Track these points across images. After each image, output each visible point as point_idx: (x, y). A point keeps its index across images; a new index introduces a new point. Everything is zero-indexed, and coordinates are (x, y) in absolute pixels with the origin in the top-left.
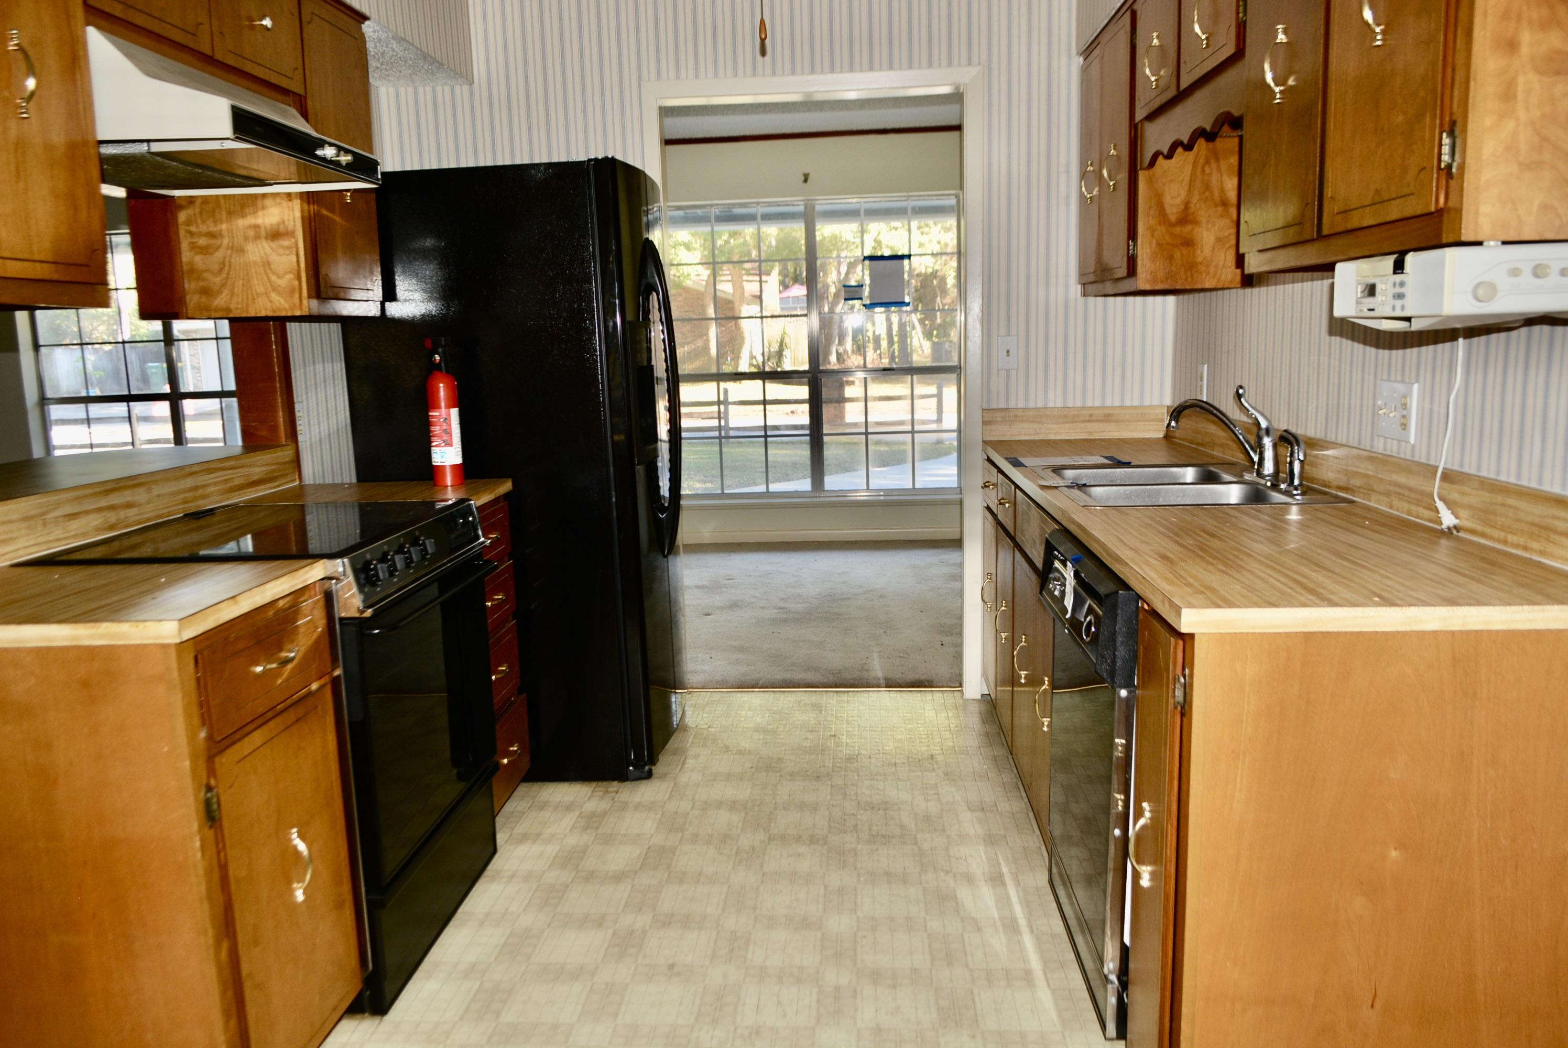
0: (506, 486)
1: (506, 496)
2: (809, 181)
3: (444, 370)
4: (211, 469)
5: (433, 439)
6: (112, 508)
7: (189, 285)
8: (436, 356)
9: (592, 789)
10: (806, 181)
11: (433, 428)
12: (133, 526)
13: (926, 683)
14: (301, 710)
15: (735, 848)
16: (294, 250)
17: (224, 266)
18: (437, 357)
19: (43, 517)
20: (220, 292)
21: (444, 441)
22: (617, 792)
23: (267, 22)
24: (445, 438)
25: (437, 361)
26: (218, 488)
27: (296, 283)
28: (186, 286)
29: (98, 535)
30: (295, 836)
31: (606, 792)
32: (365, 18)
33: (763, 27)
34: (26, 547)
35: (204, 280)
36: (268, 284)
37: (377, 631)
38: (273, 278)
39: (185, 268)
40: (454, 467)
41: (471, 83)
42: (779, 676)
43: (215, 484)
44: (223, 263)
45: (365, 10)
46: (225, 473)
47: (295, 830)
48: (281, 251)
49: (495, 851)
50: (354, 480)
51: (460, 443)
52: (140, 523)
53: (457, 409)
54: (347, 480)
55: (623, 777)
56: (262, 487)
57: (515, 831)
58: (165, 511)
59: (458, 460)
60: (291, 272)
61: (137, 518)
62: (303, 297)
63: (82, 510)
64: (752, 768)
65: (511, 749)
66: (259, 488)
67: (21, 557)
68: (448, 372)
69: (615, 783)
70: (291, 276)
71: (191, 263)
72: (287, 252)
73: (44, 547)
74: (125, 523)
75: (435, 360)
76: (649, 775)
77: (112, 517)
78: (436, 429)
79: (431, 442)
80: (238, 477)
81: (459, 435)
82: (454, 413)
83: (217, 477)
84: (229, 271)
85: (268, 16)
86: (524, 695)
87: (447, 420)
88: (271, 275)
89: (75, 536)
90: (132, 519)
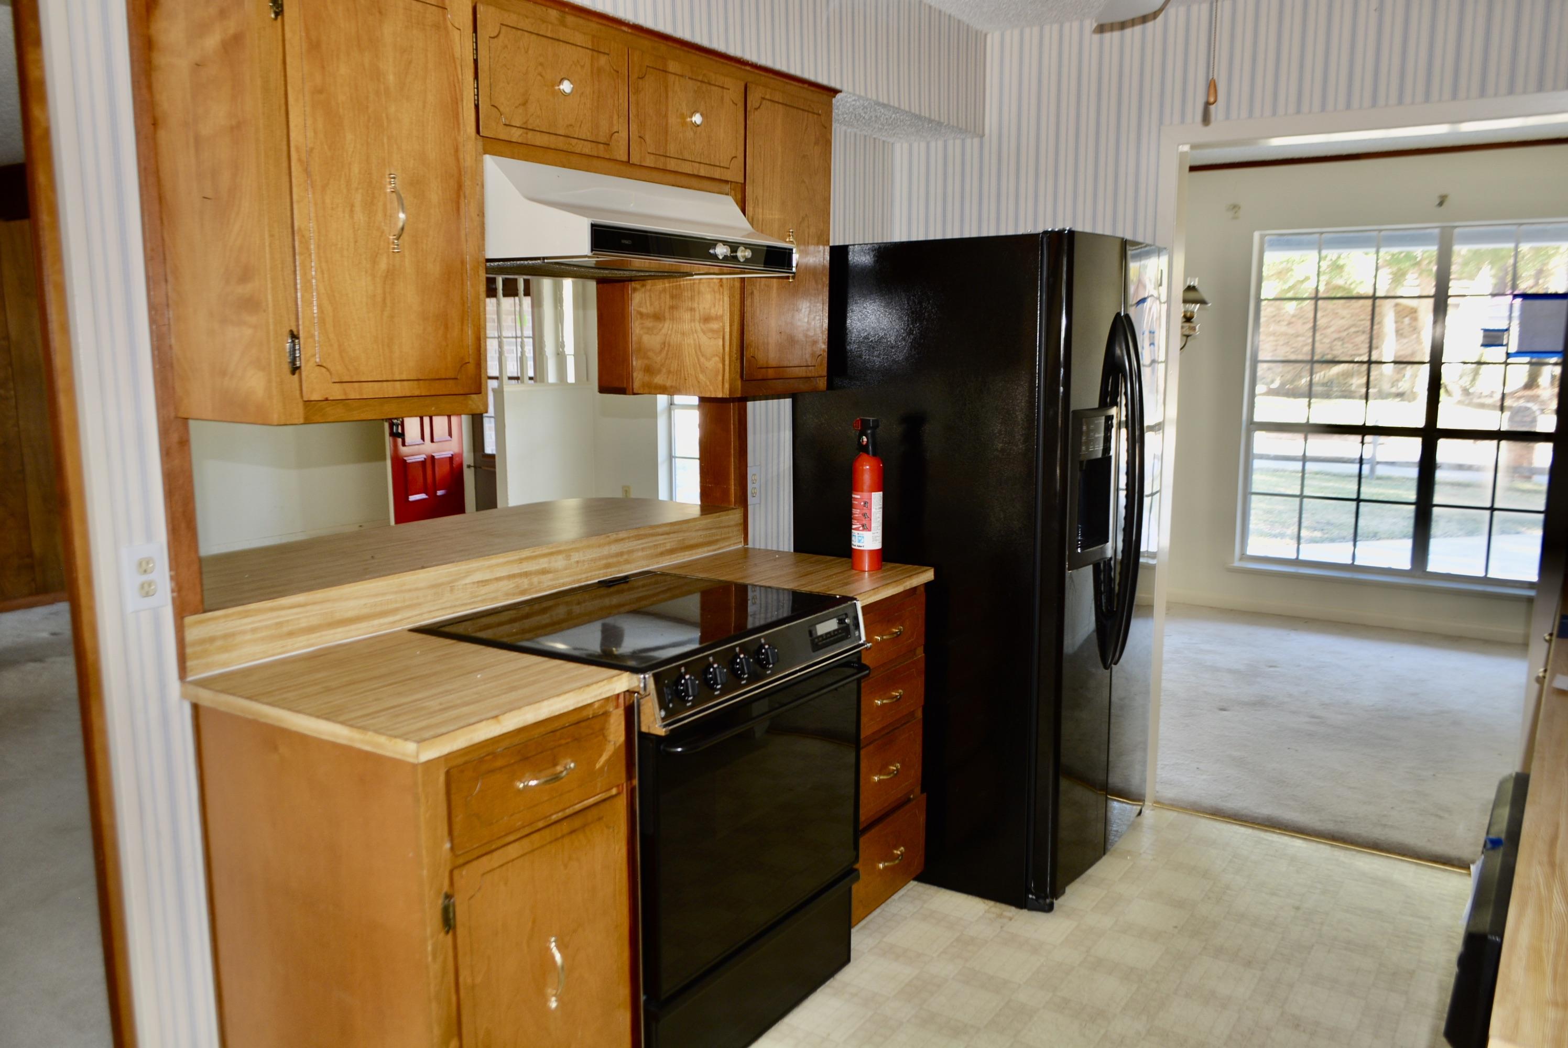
0: (928, 575)
1: (927, 585)
2: (1445, 204)
3: (871, 452)
4: (641, 535)
5: (854, 522)
6: (526, 574)
7: (637, 363)
8: (864, 437)
9: (987, 907)
10: (1441, 204)
11: (854, 511)
12: (545, 591)
13: (1456, 863)
14: (577, 822)
15: (1102, 1031)
16: (722, 333)
17: (665, 346)
18: (865, 439)
19: (451, 585)
20: (659, 371)
21: (863, 526)
22: (1011, 919)
23: (697, 119)
24: (864, 522)
25: (865, 443)
26: (645, 553)
27: (721, 365)
28: (634, 363)
29: (508, 599)
30: (553, 945)
31: (1000, 916)
32: (834, 92)
33: (1212, 91)
34: (430, 612)
35: (648, 358)
36: (698, 366)
37: (679, 750)
38: (702, 359)
39: (634, 346)
40: (872, 552)
41: (982, 136)
42: (1267, 810)
43: (643, 549)
44: (664, 343)
45: (834, 84)
46: (654, 538)
47: (553, 939)
48: (710, 335)
49: (848, 960)
50: (792, 550)
51: (880, 528)
52: (556, 588)
53: (881, 493)
54: (786, 550)
55: (1020, 903)
56: (700, 550)
57: (885, 940)
58: (584, 576)
59: (877, 545)
60: (717, 355)
61: (550, 583)
62: (725, 380)
63: (494, 577)
64: (1176, 927)
65: (895, 852)
66: (694, 551)
67: (424, 620)
68: (875, 454)
69: (1013, 909)
70: (717, 359)
71: (640, 342)
72: (715, 336)
73: (449, 611)
74: (538, 588)
75: (863, 441)
76: (1049, 908)
77: (525, 583)
78: (856, 512)
79: (851, 524)
80: (670, 542)
81: (880, 519)
82: (877, 498)
83: (646, 543)
84: (668, 351)
85: (698, 112)
86: (925, 794)
87: (868, 504)
88: (700, 357)
89: (483, 601)
90: (545, 585)
